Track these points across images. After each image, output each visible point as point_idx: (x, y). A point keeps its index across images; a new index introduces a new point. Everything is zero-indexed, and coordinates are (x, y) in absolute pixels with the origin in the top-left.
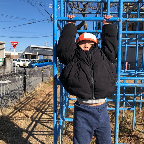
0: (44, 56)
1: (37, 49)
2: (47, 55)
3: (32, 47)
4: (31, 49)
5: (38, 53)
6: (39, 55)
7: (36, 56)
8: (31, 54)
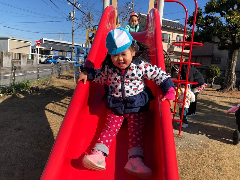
0: (59, 52)
1: (51, 43)
2: (62, 51)
3: (45, 40)
4: (43, 43)
5: (52, 48)
6: (53, 50)
7: (49, 51)
8: (43, 48)
